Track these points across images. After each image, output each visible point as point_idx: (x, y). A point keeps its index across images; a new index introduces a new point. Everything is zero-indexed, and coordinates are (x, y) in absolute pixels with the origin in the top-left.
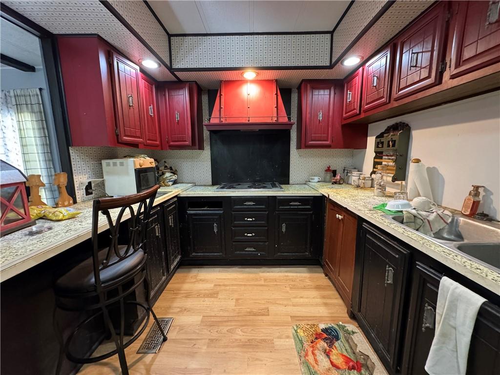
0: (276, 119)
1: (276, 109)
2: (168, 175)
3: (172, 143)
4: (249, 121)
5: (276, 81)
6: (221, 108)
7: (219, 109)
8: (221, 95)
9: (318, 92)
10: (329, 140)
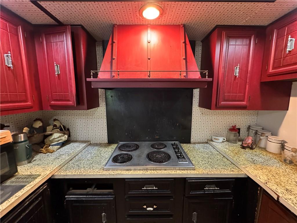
0: (185, 74)
1: (185, 61)
2: (56, 135)
3: (53, 102)
4: (149, 76)
5: (184, 26)
6: (112, 59)
7: (110, 60)
8: (113, 42)
9: (235, 41)
10: (246, 100)
